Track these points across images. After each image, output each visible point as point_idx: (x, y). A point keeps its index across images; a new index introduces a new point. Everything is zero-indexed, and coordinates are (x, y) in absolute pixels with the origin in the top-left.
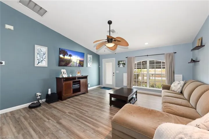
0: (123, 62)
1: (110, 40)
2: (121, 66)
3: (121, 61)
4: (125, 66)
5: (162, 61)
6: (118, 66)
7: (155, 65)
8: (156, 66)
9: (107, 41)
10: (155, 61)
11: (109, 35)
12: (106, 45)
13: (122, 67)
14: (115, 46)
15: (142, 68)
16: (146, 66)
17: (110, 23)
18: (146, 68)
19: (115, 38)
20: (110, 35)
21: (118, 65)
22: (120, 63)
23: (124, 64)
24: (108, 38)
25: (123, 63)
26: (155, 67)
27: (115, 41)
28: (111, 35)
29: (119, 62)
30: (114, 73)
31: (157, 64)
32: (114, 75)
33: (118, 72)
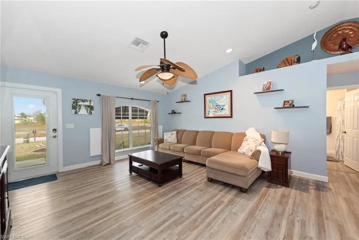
0: (88, 104)
1: (166, 66)
2: (83, 111)
3: (83, 101)
4: (93, 112)
6: (74, 111)
8: (139, 115)
9: (159, 67)
10: (138, 109)
11: (163, 58)
12: (158, 75)
13: (86, 113)
14: (173, 77)
15: (123, 118)
16: (128, 115)
17: (164, 35)
18: (128, 118)
19: (174, 63)
20: (165, 57)
21: (74, 108)
22: (80, 105)
23: (91, 108)
24: (161, 63)
25: (88, 106)
26: (138, 117)
27: (174, 68)
28: (167, 58)
29: (76, 101)
30: (55, 130)
31: (141, 114)
32: (55, 137)
33: (72, 126)
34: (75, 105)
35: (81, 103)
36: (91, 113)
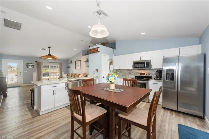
0: (32, 64)
2: (30, 67)
3: (30, 64)
5: (57, 66)
6: (27, 67)
7: (53, 67)
15: (47, 69)
18: (49, 69)
21: (27, 66)
22: (29, 65)
25: (32, 65)
26: (53, 69)
30: (20, 73)
31: (54, 67)
32: (20, 75)
33: (26, 72)
34: (28, 65)
35: (29, 64)
36: (33, 68)
